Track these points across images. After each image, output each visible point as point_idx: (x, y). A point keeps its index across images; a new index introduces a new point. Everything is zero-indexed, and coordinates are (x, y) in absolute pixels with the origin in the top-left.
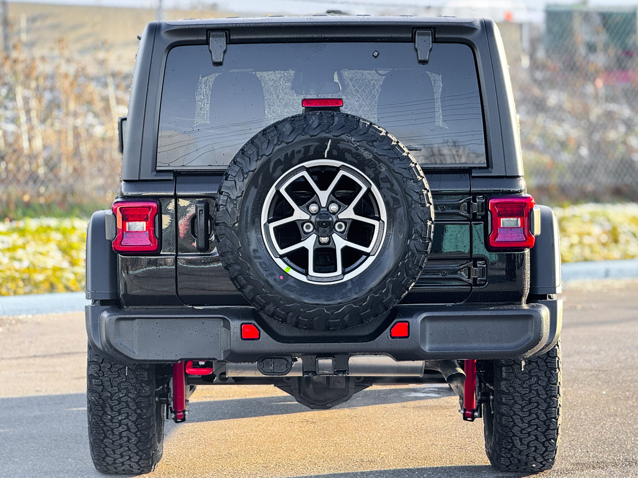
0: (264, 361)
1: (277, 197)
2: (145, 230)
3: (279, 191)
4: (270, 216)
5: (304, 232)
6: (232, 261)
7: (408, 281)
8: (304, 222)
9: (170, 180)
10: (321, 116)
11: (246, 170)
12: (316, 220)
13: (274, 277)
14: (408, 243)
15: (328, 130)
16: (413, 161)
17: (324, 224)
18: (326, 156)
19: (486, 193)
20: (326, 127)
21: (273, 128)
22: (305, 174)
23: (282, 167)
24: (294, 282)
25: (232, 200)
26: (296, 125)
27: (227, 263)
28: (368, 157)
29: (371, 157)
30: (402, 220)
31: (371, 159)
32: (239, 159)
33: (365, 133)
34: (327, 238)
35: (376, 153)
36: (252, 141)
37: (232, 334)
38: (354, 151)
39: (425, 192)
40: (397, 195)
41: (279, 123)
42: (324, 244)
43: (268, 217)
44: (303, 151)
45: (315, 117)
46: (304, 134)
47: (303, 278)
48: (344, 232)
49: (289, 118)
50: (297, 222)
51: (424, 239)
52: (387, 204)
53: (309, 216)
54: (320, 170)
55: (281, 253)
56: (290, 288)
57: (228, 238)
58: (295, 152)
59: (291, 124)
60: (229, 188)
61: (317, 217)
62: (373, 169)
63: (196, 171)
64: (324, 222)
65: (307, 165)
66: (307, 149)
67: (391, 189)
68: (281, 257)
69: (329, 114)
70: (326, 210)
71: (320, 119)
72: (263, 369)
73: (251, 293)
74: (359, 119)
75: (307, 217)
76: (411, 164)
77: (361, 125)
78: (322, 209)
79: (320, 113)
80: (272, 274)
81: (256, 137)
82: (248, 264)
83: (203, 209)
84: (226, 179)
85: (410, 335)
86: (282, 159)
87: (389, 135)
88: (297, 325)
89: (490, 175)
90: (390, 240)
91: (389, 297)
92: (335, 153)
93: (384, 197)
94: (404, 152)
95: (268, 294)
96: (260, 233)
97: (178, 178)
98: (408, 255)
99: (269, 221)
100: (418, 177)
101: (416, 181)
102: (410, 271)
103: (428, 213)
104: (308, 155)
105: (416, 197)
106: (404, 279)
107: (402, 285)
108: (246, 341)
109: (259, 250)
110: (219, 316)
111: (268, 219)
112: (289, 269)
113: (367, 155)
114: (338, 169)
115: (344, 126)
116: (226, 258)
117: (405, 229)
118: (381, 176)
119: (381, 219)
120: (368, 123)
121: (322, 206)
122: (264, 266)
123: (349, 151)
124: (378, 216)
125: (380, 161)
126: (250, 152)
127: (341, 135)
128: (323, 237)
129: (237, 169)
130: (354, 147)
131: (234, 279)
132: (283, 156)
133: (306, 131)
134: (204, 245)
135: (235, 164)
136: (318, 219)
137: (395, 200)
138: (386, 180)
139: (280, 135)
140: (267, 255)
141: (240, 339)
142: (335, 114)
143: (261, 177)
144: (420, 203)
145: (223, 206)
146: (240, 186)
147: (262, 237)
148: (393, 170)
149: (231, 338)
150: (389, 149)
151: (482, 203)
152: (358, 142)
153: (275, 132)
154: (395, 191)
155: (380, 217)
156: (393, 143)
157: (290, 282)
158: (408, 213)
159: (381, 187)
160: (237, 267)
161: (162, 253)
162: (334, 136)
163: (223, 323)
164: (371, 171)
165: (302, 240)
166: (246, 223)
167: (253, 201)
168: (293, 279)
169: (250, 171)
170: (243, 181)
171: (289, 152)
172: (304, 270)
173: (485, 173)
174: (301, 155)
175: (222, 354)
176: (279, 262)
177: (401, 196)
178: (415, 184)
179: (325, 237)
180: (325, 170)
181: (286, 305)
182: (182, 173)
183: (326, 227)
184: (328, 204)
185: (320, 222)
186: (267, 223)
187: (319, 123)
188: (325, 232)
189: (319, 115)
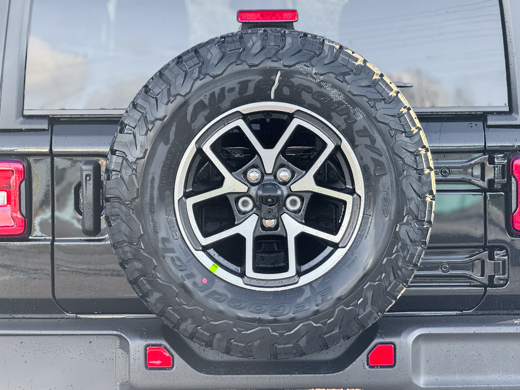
1: (199, 158)
2: (5, 203)
3: (202, 149)
4: (187, 187)
5: (240, 211)
6: (129, 255)
7: (396, 286)
8: (239, 195)
9: (44, 130)
10: (266, 36)
11: (150, 118)
12: (257, 194)
13: (192, 280)
14: (397, 230)
15: (275, 57)
16: (406, 105)
17: (269, 200)
18: (272, 97)
19: (508, 151)
20: (273, 52)
21: (193, 53)
22: (241, 123)
23: (206, 113)
24: (224, 287)
25: (130, 164)
26: (228, 49)
27: (121, 258)
28: (335, 97)
29: (341, 98)
30: (388, 194)
31: (341, 101)
32: (140, 101)
33: (332, 62)
34: (273, 220)
35: (349, 92)
36: (161, 74)
37: (132, 361)
38: (316, 88)
39: (423, 152)
40: (381, 155)
41: (201, 46)
42: (270, 229)
43: (185, 187)
44: (237, 89)
45: (257, 36)
46: (240, 62)
47: (237, 281)
48: (299, 211)
49: (216, 38)
50: (228, 196)
51: (421, 222)
52: (365, 169)
53: (247, 188)
54: (263, 117)
55: (204, 244)
56: (217, 296)
57: (123, 221)
58: (227, 89)
59: (220, 48)
60: (125, 145)
61: (259, 189)
62: (345, 116)
63: (82, 117)
64: (270, 197)
65: (243, 110)
66: (244, 85)
67: (372, 147)
68: (205, 249)
69: (277, 32)
70: (272, 178)
71: (263, 40)
73: (159, 305)
74: (324, 40)
75: (243, 188)
76: (402, 109)
77: (326, 48)
78: (266, 178)
79: (265, 31)
80: (190, 276)
81: (166, 67)
82: (154, 260)
83: (91, 173)
84: (121, 132)
85: (397, 364)
86: (206, 102)
87: (368, 65)
88: (228, 351)
89: (514, 123)
90: (369, 225)
91: (367, 310)
92: (286, 91)
93: (360, 159)
94: (392, 90)
95: (184, 306)
96: (172, 213)
97: (56, 127)
98: (397, 248)
99: (187, 195)
100: (413, 129)
101: (410, 135)
102: (399, 272)
103: (428, 184)
104: (246, 94)
105: (409, 159)
106: (390, 284)
107: (388, 292)
108: (153, 371)
109: (171, 239)
110: (114, 332)
111: (185, 192)
112: (216, 267)
113: (335, 95)
114: (291, 116)
115: (300, 51)
116: (120, 251)
117: (393, 208)
118: (357, 127)
119: (355, 192)
120: (338, 47)
121: (267, 172)
122: (178, 263)
123: (308, 89)
124: (351, 187)
125: (355, 104)
126: (157, 91)
127: (295, 64)
129: (137, 115)
130: (316, 83)
131: (134, 282)
132: (208, 97)
133: (242, 58)
134: (92, 226)
135: (135, 108)
136: (260, 193)
137: (378, 163)
138: (364, 132)
139: (203, 63)
140: (184, 246)
141: (144, 368)
142: (287, 32)
143: (174, 129)
144: (416, 169)
145: (116, 173)
146: (141, 142)
147: (176, 220)
148: (375, 118)
149: (131, 367)
150: (369, 86)
151: (503, 165)
152: (322, 75)
153: (196, 60)
154: (378, 149)
155: (354, 189)
156: (375, 77)
157: (218, 288)
158: (398, 183)
159: (356, 144)
160: (138, 265)
162: (285, 66)
163: (120, 343)
164: (340, 120)
165: (236, 223)
166: (152, 199)
167: (161, 165)
168: (224, 284)
169: (157, 119)
170: (146, 134)
171: (217, 90)
172: (239, 268)
173: (506, 120)
174: (235, 95)
176: (201, 256)
177: (386, 158)
178: (407, 139)
179: (272, 219)
180: (271, 117)
181: (211, 322)
182: (61, 119)
183: (272, 204)
184: (275, 169)
185: (262, 198)
186: (184, 198)
187: (262, 46)
188: (272, 212)
189: (262, 34)
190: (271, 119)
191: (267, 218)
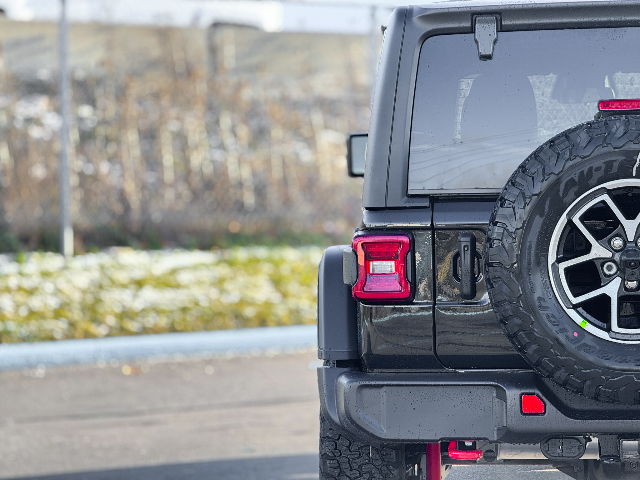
0: (549, 442)
1: (569, 228)
2: (394, 271)
3: (572, 220)
4: (559, 254)
5: (605, 275)
6: (510, 313)
8: (605, 260)
9: (426, 207)
10: (628, 121)
11: (528, 194)
12: (621, 259)
13: (565, 334)
15: (637, 140)
17: (632, 264)
18: (634, 175)
20: (635, 135)
21: (564, 138)
22: (606, 198)
23: (575, 189)
24: (592, 340)
25: (510, 234)
26: (595, 134)
27: (503, 315)
32: (518, 180)
34: (635, 282)
36: (536, 155)
37: (509, 407)
41: (570, 131)
42: (632, 290)
43: (557, 255)
44: (603, 169)
45: (620, 122)
46: (606, 145)
47: (604, 335)
49: (583, 124)
50: (595, 261)
53: (611, 254)
54: (626, 192)
55: (574, 303)
56: (587, 348)
57: (504, 283)
58: (594, 169)
59: (588, 133)
60: (506, 217)
61: (622, 255)
63: (458, 195)
64: (633, 261)
65: (609, 186)
66: (609, 165)
68: (575, 307)
69: (637, 119)
70: (634, 245)
71: (626, 125)
72: (549, 452)
73: (535, 355)
75: (609, 255)
78: (628, 245)
79: (626, 118)
80: (563, 330)
81: (540, 150)
82: (532, 317)
83: (469, 244)
84: (502, 206)
86: (576, 179)
88: (596, 398)
95: (558, 357)
96: (546, 276)
97: (435, 204)
99: (559, 261)
104: (611, 173)
108: (527, 416)
109: (546, 298)
110: (492, 383)
111: (557, 258)
112: (586, 323)
116: (502, 309)
121: (629, 240)
122: (553, 319)
126: (533, 170)
128: (631, 281)
129: (516, 192)
131: (512, 337)
132: (577, 175)
133: (608, 141)
134: (470, 291)
135: (514, 186)
136: (624, 258)
139: (574, 146)
140: (557, 305)
141: (520, 414)
143: (548, 203)
145: (498, 241)
146: (520, 214)
147: (550, 282)
149: (508, 413)
153: (567, 143)
157: (587, 340)
160: (517, 321)
161: (415, 301)
163: (497, 393)
165: (602, 284)
166: (529, 264)
167: (537, 235)
168: (592, 337)
169: (533, 195)
170: (524, 208)
171: (586, 169)
172: (605, 325)
174: (601, 173)
175: (495, 432)
176: (572, 313)
179: (634, 281)
180: (632, 192)
181: (582, 371)
182: (440, 198)
183: (635, 267)
184: (636, 237)
185: (626, 262)
186: (556, 263)
187: (625, 131)
188: (634, 274)
189: (624, 121)
190: (632, 193)
191: (630, 279)
